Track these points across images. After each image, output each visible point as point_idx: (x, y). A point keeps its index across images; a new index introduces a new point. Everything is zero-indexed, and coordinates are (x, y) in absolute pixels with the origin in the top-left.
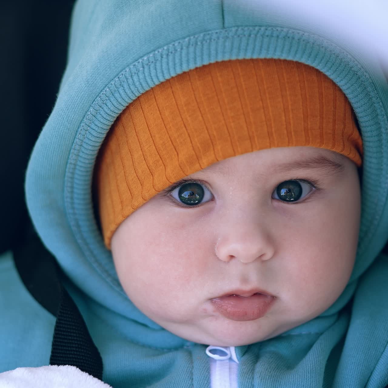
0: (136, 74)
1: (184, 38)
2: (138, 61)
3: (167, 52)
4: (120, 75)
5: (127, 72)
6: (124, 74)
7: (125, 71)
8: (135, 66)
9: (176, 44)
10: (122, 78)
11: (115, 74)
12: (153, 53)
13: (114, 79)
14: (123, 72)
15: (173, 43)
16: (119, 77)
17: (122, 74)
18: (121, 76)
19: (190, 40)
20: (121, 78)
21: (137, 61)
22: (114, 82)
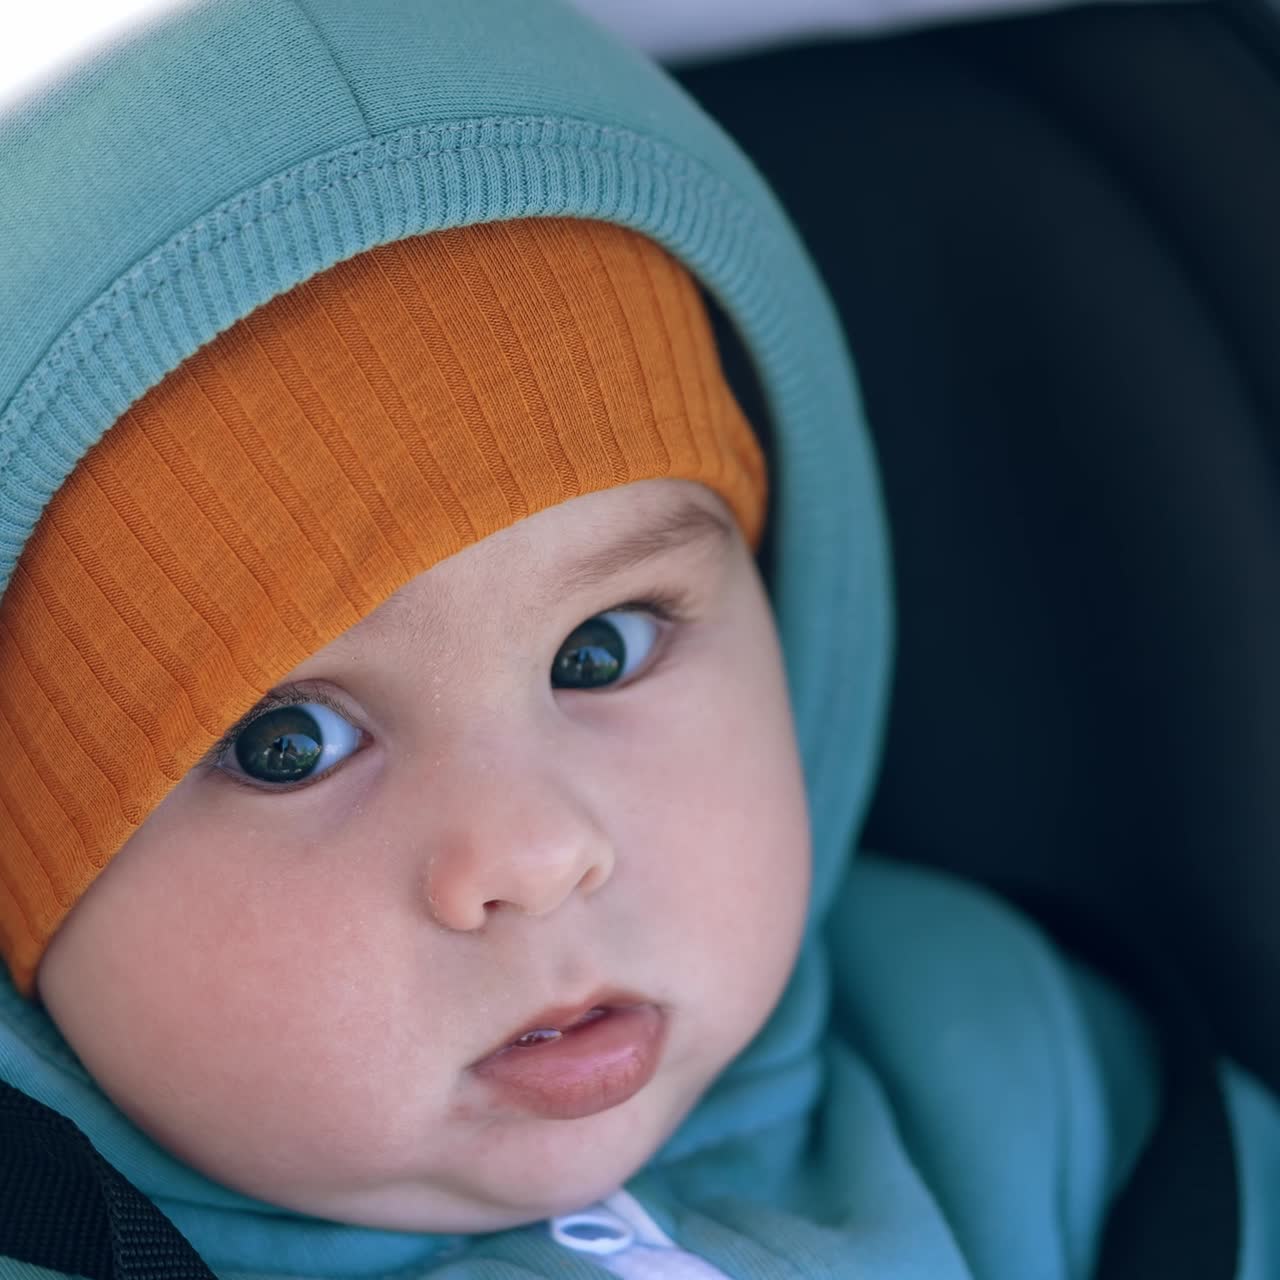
0: (111, 336)
1: (256, 183)
2: (111, 290)
3: (208, 239)
4: (55, 354)
5: (76, 337)
6: (69, 346)
7: (69, 334)
8: (102, 311)
9: (235, 208)
10: (63, 364)
11: (35, 354)
12: (161, 249)
13: (34, 373)
14: (64, 341)
15: (224, 205)
16: (49, 364)
17: (62, 349)
18: (58, 355)
19: (278, 186)
20: (57, 364)
21: (106, 289)
22: (34, 384)
